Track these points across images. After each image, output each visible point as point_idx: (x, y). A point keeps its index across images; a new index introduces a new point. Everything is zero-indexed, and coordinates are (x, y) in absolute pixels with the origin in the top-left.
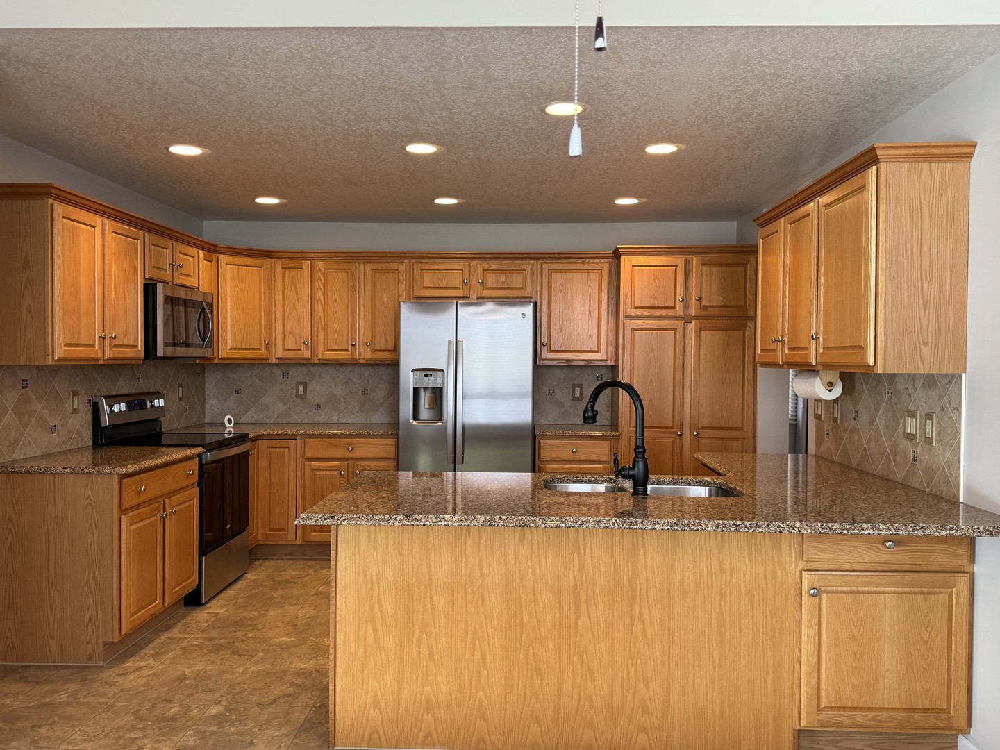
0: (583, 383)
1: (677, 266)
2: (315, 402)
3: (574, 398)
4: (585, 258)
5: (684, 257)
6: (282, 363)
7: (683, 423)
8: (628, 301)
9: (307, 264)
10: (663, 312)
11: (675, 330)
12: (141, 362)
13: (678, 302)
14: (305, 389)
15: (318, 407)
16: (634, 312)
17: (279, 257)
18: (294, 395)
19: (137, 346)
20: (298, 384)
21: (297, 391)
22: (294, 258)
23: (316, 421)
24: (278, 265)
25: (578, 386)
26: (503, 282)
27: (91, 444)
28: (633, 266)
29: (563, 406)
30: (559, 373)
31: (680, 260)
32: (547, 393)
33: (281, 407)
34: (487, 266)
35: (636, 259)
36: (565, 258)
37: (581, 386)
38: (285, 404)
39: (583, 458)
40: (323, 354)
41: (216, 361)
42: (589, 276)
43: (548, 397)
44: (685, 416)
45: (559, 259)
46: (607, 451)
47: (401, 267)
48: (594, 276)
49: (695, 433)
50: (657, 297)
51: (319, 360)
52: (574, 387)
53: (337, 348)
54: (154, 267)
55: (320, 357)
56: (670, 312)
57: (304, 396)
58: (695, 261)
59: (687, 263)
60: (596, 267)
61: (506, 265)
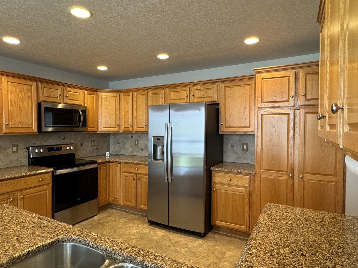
0: (248, 143)
1: (289, 76)
2: (141, 148)
3: (243, 150)
4: (243, 79)
5: (294, 71)
6: (125, 133)
7: (293, 169)
8: (260, 99)
9: (131, 94)
10: (281, 104)
11: (288, 114)
12: (38, 134)
13: (290, 98)
14: (138, 143)
15: (142, 149)
16: (263, 105)
17: (123, 92)
18: (135, 145)
19: (32, 127)
20: (136, 140)
21: (135, 143)
22: (127, 92)
23: (141, 155)
24: (122, 95)
25: (245, 144)
26: (203, 95)
27: (28, 164)
28: (262, 79)
29: (238, 154)
30: (236, 138)
31: (291, 73)
32: (230, 147)
33: (131, 149)
34: (196, 88)
35: (264, 75)
36: (233, 80)
37: (247, 144)
38: (132, 148)
39: (235, 184)
40: (136, 129)
41: (98, 132)
42: (244, 89)
43: (231, 149)
44: (295, 165)
45: (229, 81)
46: (248, 181)
47: (162, 92)
48: (247, 88)
49: (301, 176)
50: (277, 96)
51: (135, 131)
52: (243, 144)
53: (140, 127)
54: (46, 96)
55: (135, 130)
56: (286, 104)
57: (137, 145)
58: (302, 73)
59: (296, 74)
60: (248, 83)
61: (204, 86)
